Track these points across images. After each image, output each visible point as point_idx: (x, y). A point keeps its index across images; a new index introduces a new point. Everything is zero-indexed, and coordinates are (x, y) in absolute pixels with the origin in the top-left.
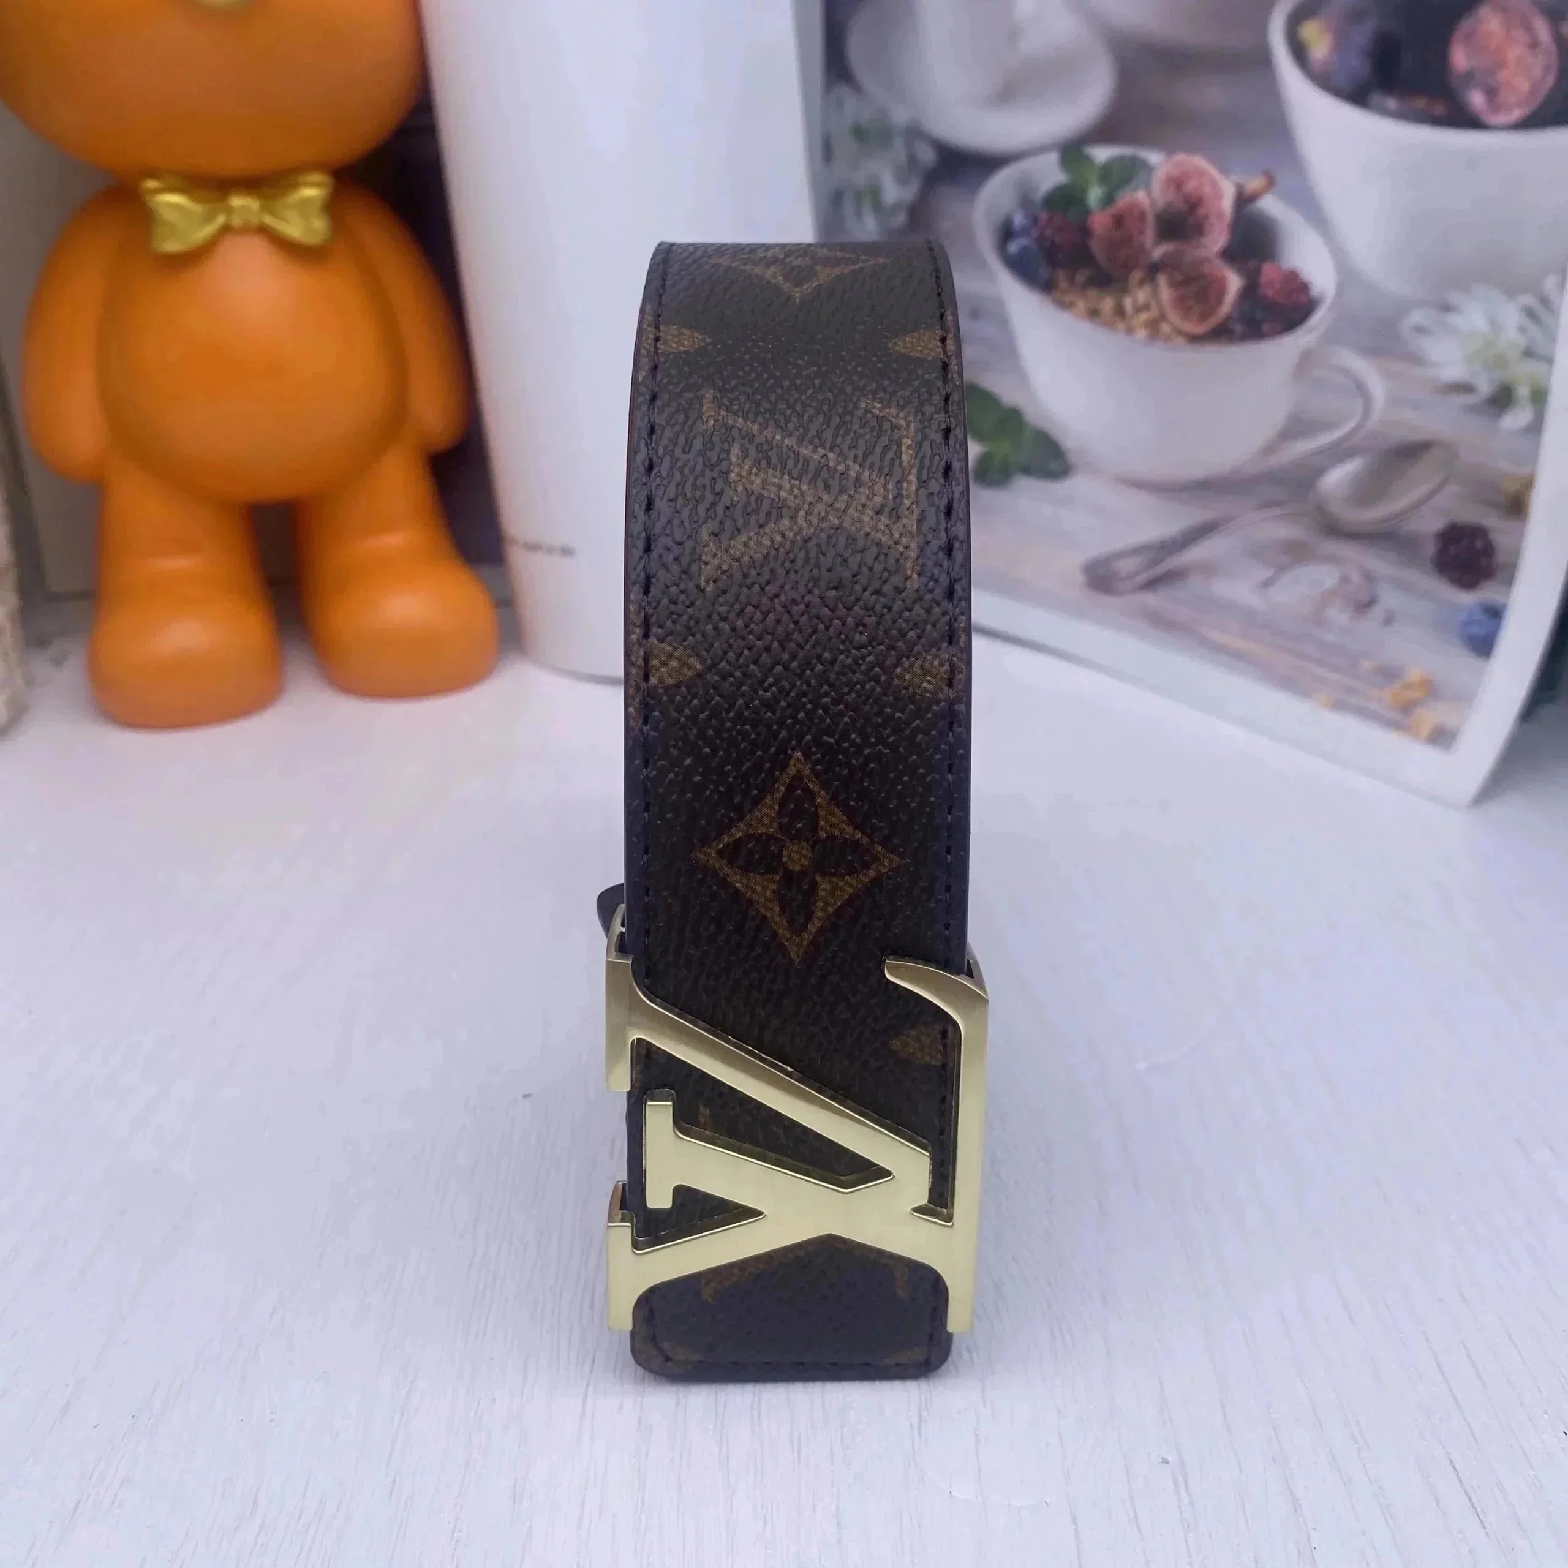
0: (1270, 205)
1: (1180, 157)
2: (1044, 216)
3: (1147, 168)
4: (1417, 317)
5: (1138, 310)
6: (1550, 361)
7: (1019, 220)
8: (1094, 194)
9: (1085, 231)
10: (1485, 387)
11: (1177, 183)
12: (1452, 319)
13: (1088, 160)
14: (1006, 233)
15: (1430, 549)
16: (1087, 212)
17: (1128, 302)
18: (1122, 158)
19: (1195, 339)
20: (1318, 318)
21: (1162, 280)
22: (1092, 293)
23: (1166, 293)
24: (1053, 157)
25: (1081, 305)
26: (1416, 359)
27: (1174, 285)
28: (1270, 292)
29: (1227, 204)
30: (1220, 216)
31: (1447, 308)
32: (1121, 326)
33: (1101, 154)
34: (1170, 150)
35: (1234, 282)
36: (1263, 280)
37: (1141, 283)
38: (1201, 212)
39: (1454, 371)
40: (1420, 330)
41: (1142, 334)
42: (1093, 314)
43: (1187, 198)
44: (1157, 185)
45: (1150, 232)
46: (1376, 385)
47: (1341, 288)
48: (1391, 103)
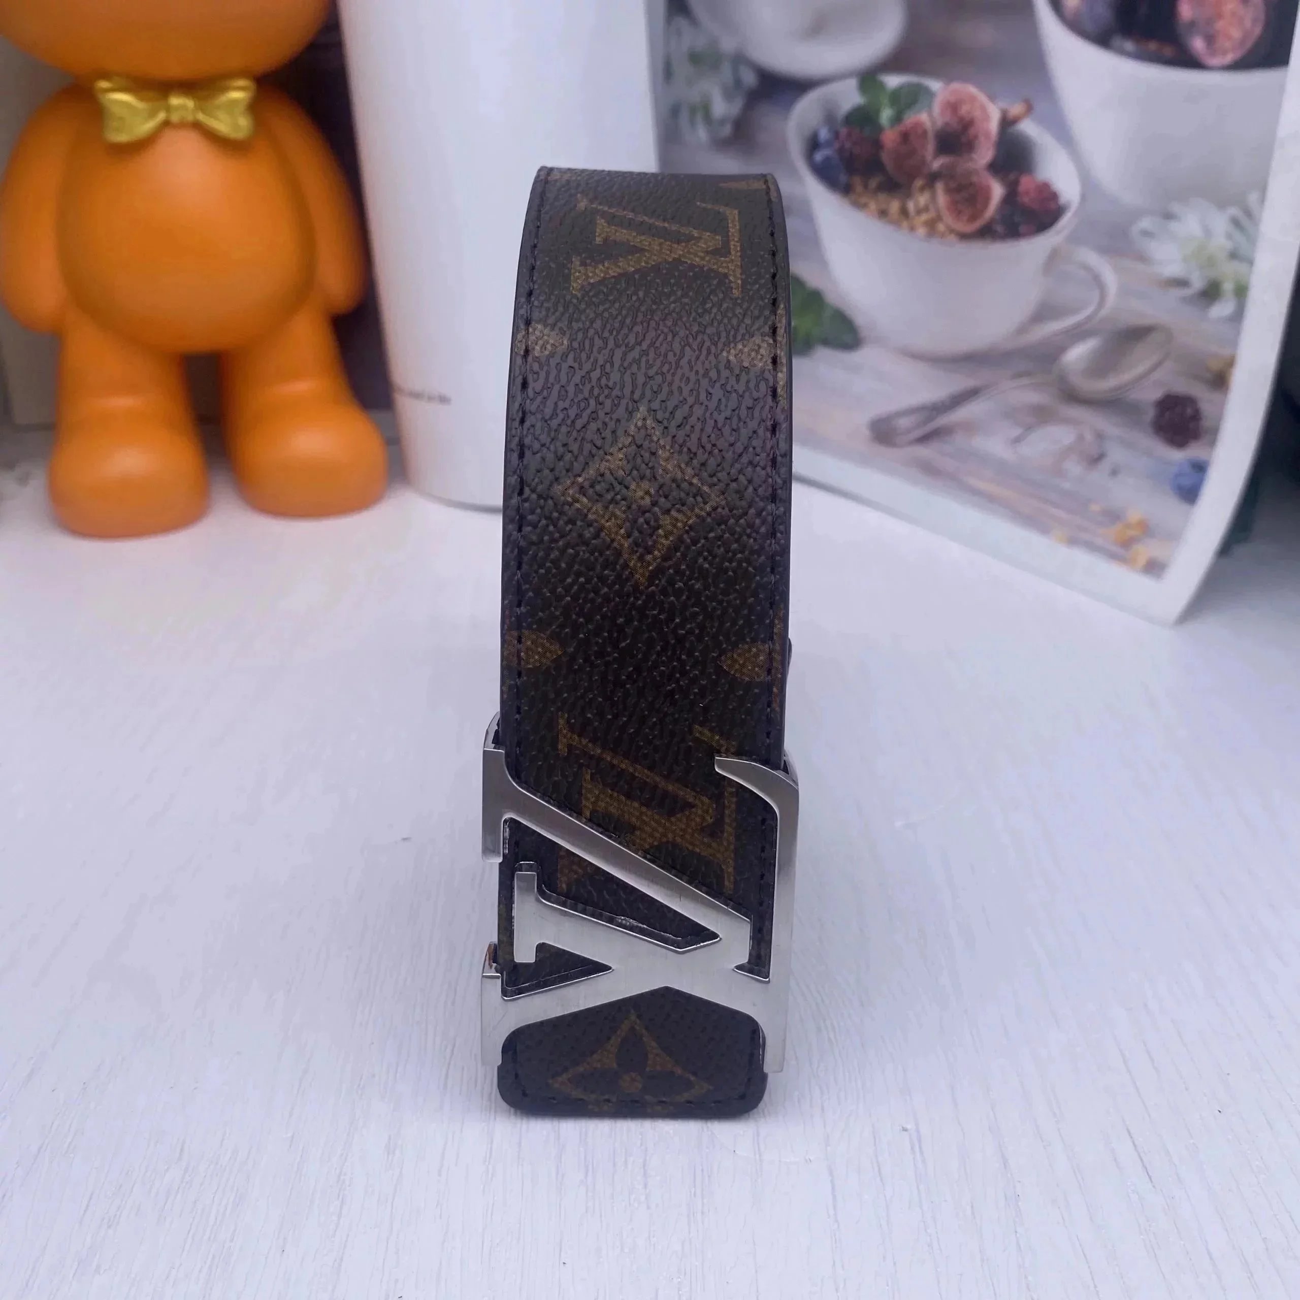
0: (1028, 128)
1: (956, 86)
2: (843, 131)
3: (929, 94)
4: (1145, 223)
5: (919, 212)
6: (1251, 262)
7: (824, 134)
8: (886, 115)
9: (877, 145)
10: (1198, 283)
11: (953, 107)
12: (1174, 226)
13: (882, 86)
14: (813, 144)
15: (1150, 414)
16: (879, 129)
17: (911, 206)
18: (909, 85)
19: (964, 237)
20: (1066, 222)
21: (940, 187)
22: (882, 197)
23: (942, 199)
24: (852, 84)
25: (873, 206)
26: (1142, 258)
27: (949, 191)
28: (1026, 200)
29: (993, 126)
30: (987, 135)
31: (1169, 216)
32: (905, 224)
33: (893, 81)
34: (948, 80)
35: (997, 191)
36: (1022, 189)
37: (922, 189)
38: (972, 131)
39: (1173, 270)
40: (1146, 234)
41: (921, 231)
42: (883, 214)
43: (961, 119)
44: (937, 108)
45: (930, 147)
46: (1110, 277)
47: (1083, 198)
48: (1129, 46)
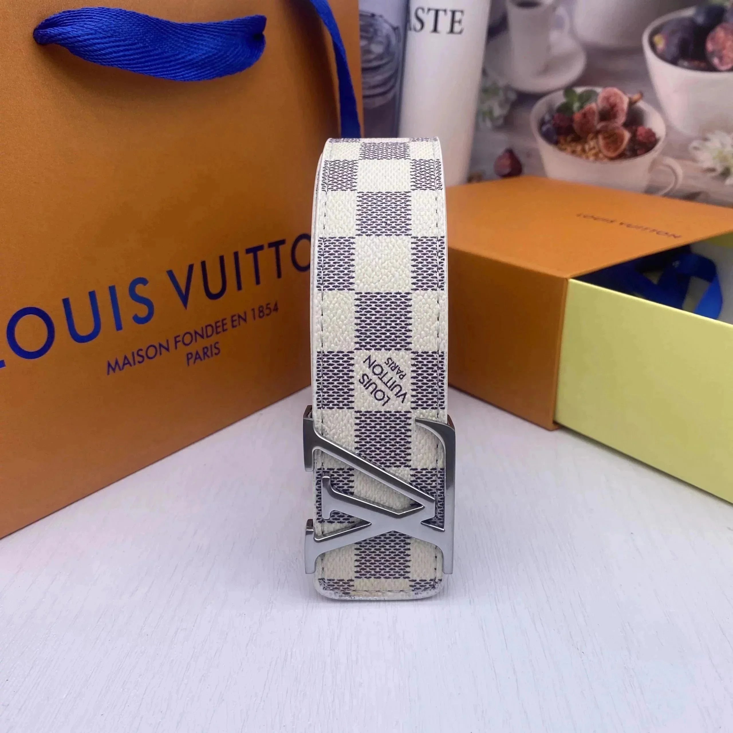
0: (642, 105)
1: (608, 89)
2: (556, 115)
3: (596, 94)
4: (695, 144)
5: (591, 149)
7: (547, 118)
8: (576, 105)
9: (571, 120)
10: (720, 169)
11: (607, 99)
12: (708, 144)
13: (574, 92)
14: (542, 123)
16: (573, 113)
17: (587, 147)
18: (586, 92)
19: (612, 159)
20: (659, 147)
21: (600, 137)
22: (573, 144)
23: (601, 141)
24: (561, 93)
25: (569, 149)
26: (694, 160)
27: (605, 138)
28: (640, 138)
29: (625, 106)
30: (623, 110)
31: (706, 139)
32: (584, 156)
33: (579, 90)
34: (605, 86)
35: (627, 135)
36: (638, 133)
37: (592, 139)
38: (615, 109)
39: (708, 164)
40: (696, 148)
41: (592, 158)
42: (574, 152)
43: (610, 105)
44: (600, 100)
45: (596, 118)
46: (680, 171)
47: (667, 135)
48: (686, 64)
